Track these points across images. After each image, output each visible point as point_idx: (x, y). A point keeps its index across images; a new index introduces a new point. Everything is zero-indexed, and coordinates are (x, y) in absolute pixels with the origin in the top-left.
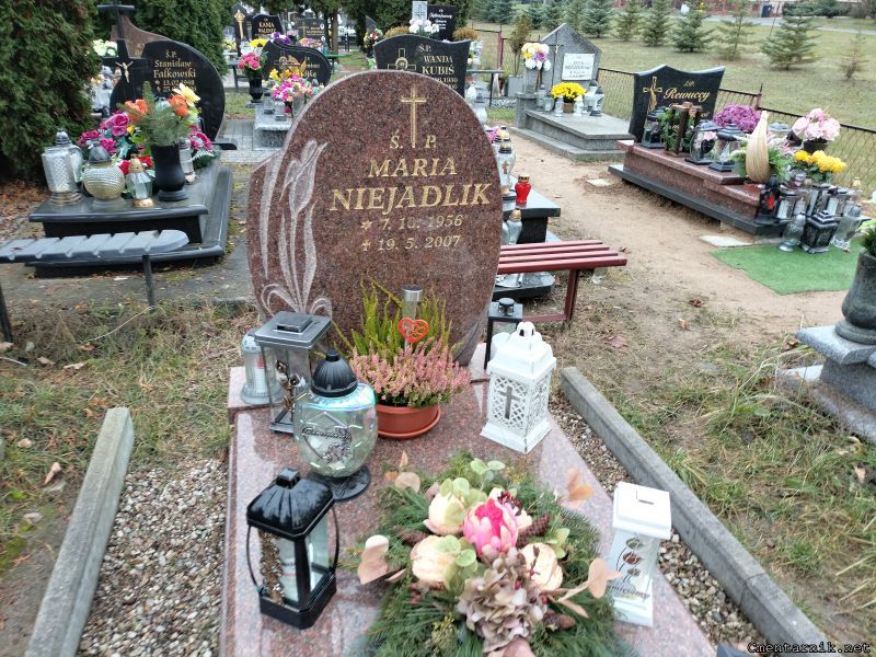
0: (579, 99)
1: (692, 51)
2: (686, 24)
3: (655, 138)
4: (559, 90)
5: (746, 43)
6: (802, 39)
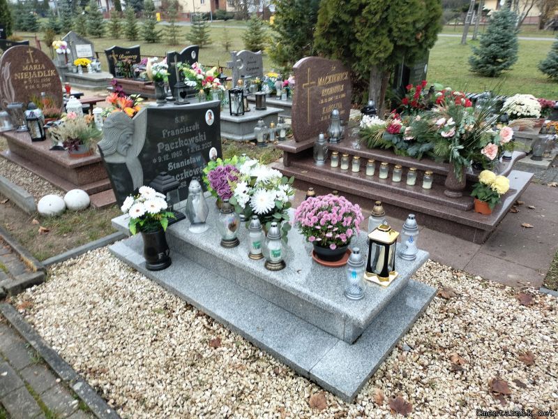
0: (89, 65)
1: (154, 42)
2: (146, 28)
4: (78, 62)
5: (179, 36)
6: (203, 33)
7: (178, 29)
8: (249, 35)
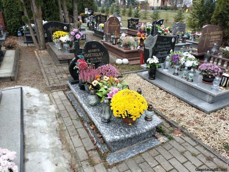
2: (136, 12)
3: (131, 28)
5: (148, 16)
6: (158, 15)
7: (148, 13)
8: (177, 16)
